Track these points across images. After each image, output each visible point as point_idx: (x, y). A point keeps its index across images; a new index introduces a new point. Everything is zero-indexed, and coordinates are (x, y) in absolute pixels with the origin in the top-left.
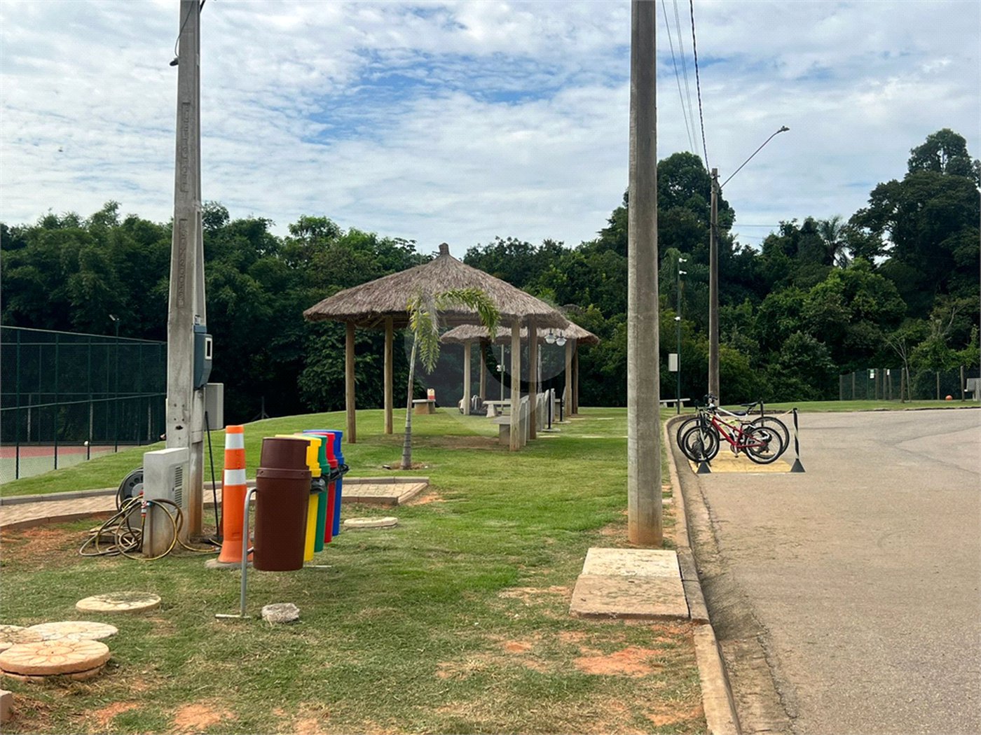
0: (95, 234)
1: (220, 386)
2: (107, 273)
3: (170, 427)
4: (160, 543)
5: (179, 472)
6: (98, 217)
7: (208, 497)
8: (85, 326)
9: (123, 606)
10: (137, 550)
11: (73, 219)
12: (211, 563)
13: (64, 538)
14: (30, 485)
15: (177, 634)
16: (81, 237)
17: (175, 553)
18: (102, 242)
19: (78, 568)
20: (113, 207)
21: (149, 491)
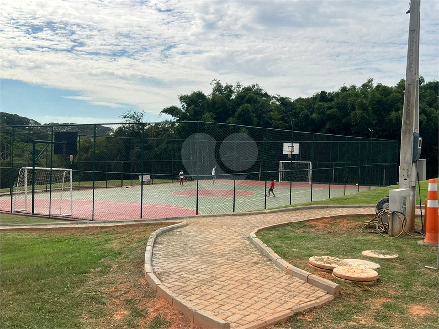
0: (362, 93)
1: (425, 161)
2: (367, 110)
3: (401, 179)
4: (396, 231)
5: (405, 199)
6: (364, 86)
7: (418, 212)
8: (357, 134)
9: (382, 256)
10: (386, 232)
11: (354, 87)
12: (420, 242)
13: (354, 224)
14: (337, 200)
15: (407, 272)
16: (357, 95)
17: (404, 236)
18: (366, 96)
19: (360, 237)
20: (370, 81)
21: (392, 207)
